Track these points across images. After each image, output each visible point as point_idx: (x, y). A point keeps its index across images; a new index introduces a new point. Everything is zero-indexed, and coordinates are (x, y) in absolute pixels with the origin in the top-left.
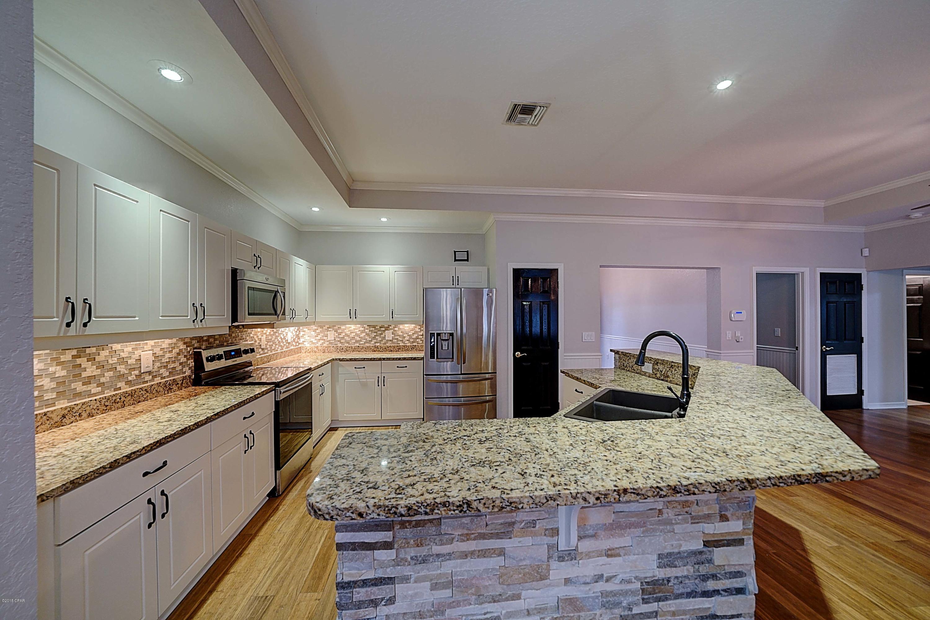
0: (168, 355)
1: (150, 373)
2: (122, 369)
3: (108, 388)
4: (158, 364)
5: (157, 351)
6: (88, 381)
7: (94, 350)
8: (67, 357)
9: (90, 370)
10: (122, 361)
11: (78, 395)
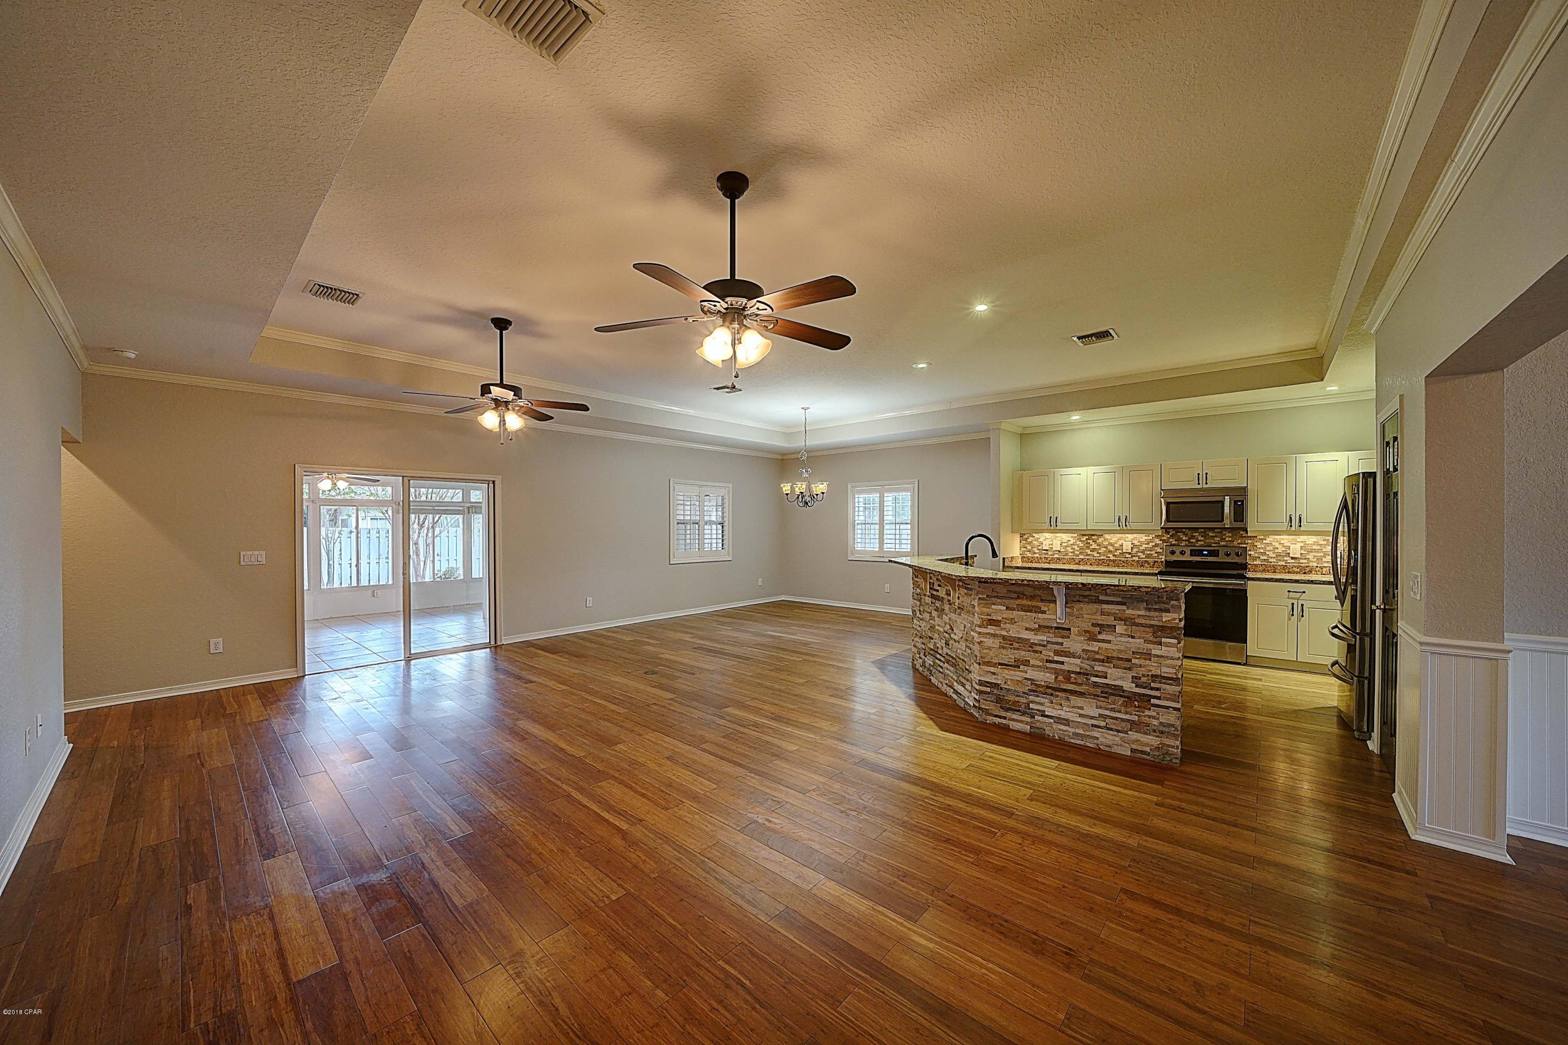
0: (1144, 546)
1: (1130, 553)
2: (1111, 548)
3: (1104, 555)
4: (1135, 550)
5: (1136, 542)
6: (1093, 550)
7: (1096, 537)
8: (1084, 538)
9: (1094, 546)
10: (1111, 544)
11: (1088, 555)
